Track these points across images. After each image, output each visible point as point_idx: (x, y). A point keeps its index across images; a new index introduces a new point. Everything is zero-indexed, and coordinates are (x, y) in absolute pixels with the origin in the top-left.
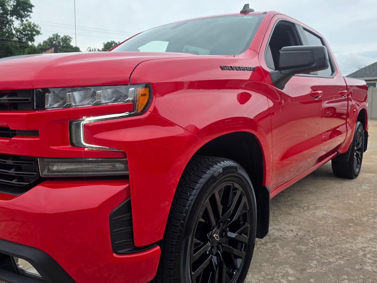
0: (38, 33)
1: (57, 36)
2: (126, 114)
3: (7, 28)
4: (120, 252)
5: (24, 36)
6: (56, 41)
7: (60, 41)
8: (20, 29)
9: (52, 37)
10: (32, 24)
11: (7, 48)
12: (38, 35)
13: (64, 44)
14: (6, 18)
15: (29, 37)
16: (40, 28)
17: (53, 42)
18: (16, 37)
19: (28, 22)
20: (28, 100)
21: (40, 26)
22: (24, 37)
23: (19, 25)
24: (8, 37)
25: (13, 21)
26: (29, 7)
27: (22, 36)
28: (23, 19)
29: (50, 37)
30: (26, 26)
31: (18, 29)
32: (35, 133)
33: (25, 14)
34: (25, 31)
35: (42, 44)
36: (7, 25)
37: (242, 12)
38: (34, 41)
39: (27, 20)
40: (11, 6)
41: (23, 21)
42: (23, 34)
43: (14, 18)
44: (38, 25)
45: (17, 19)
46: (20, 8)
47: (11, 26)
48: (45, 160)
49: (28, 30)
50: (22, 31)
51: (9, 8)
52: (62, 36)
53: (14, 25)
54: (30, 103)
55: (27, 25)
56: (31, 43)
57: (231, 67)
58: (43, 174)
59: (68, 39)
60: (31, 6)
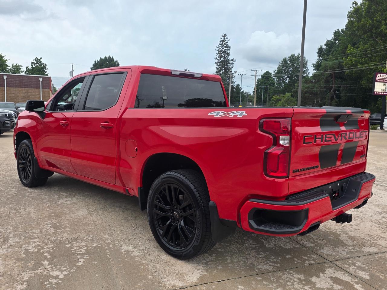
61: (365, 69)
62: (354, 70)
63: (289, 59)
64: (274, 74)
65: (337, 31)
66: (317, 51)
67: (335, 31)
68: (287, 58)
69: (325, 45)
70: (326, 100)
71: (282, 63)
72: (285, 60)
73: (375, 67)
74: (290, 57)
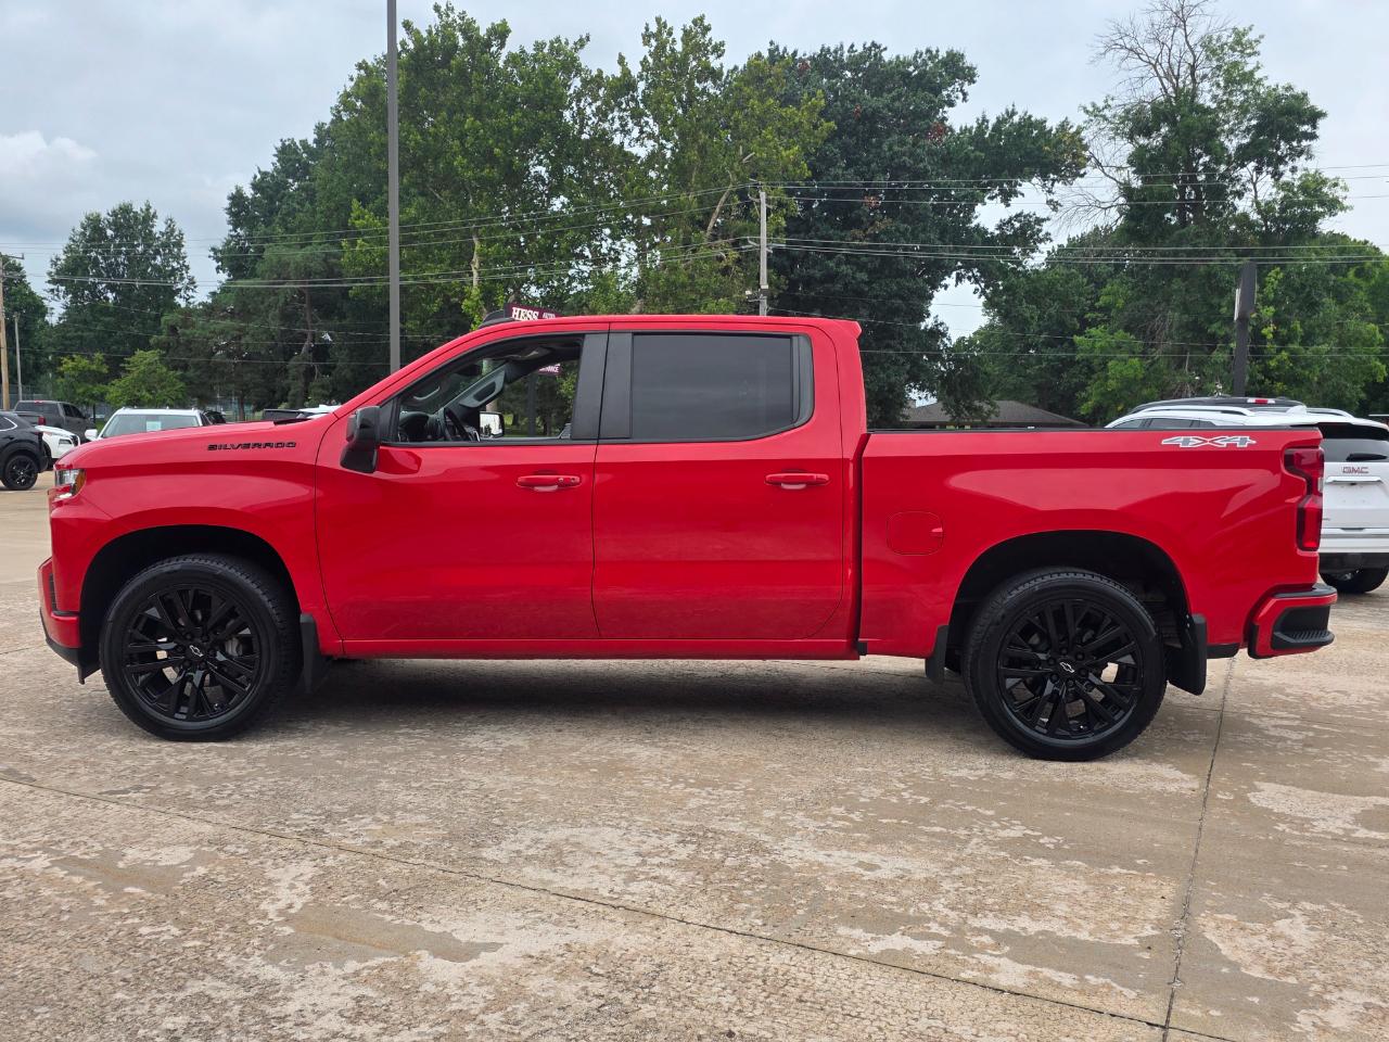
0: (1335, 206)
8: (1274, 201)
10: (1312, 177)
12: (1334, 214)
21: (1346, 180)
26: (1305, 123)
28: (1282, 168)
30: (1293, 191)
31: (1268, 204)
33: (1292, 149)
39: (1296, 169)
41: (1281, 174)
43: (1248, 171)
44: (1337, 178)
45: (1259, 170)
55: (1297, 186)
60: (1315, 117)
61: (412, 285)
62: (378, 284)
63: (111, 219)
64: (54, 271)
65: (287, 143)
66: (228, 206)
67: (284, 144)
68: (104, 215)
69: (255, 186)
70: (287, 377)
71: (83, 234)
72: (94, 226)
73: (443, 281)
74: (114, 214)
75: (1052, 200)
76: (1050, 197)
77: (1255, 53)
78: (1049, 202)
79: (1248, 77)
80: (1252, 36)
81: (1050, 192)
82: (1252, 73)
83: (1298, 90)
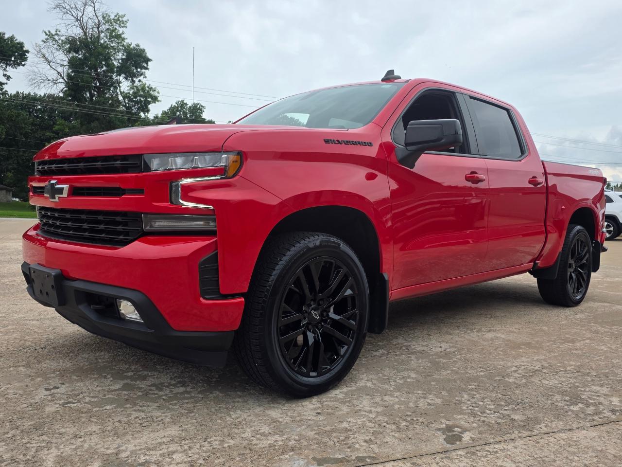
0: (155, 99)
1: (182, 104)
2: (218, 177)
3: (111, 92)
4: (207, 297)
5: (135, 103)
6: (180, 111)
7: (187, 111)
8: (129, 93)
9: (175, 106)
10: (146, 86)
11: (110, 122)
12: (155, 103)
13: (192, 116)
14: (111, 78)
15: (141, 105)
16: (158, 93)
17: (176, 114)
18: (123, 105)
19: (141, 83)
20: (137, 164)
21: (158, 89)
22: (135, 106)
23: (129, 88)
24: (112, 105)
25: (120, 82)
26: (143, 62)
27: (131, 103)
28: (135, 79)
29: (172, 105)
30: (138, 90)
31: (126, 94)
32: (141, 191)
33: (138, 72)
34: (136, 98)
35: (160, 116)
36: (112, 89)
37: (383, 80)
38: (148, 111)
39: (140, 81)
40: (119, 60)
41: (134, 82)
42: (133, 101)
43: (121, 78)
44: (155, 88)
45: (126, 78)
46: (131, 63)
47: (116, 90)
48: (149, 216)
49: (141, 96)
50: (132, 97)
51: (116, 63)
52: (190, 104)
53: (121, 89)
54: (138, 166)
55: (140, 88)
56: (145, 114)
57: (338, 141)
58: (146, 228)
59: (199, 109)
60: (147, 60)
75: (6, 75)
76: (5, 73)
77: (125, 27)
78: (5, 75)
79: (118, 36)
80: (125, 19)
81: (5, 70)
82: (120, 35)
83: (142, 47)
